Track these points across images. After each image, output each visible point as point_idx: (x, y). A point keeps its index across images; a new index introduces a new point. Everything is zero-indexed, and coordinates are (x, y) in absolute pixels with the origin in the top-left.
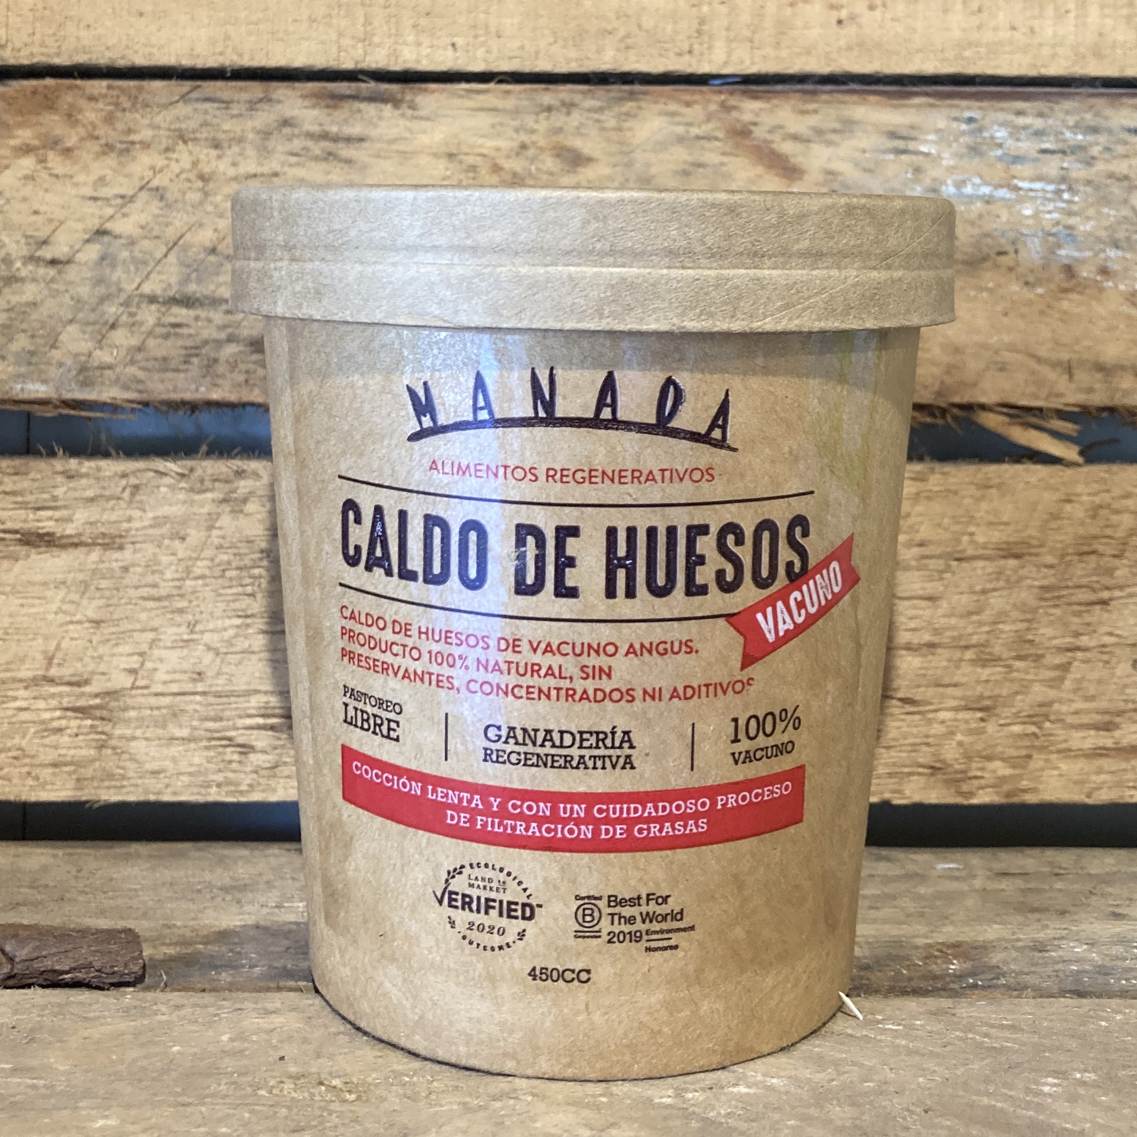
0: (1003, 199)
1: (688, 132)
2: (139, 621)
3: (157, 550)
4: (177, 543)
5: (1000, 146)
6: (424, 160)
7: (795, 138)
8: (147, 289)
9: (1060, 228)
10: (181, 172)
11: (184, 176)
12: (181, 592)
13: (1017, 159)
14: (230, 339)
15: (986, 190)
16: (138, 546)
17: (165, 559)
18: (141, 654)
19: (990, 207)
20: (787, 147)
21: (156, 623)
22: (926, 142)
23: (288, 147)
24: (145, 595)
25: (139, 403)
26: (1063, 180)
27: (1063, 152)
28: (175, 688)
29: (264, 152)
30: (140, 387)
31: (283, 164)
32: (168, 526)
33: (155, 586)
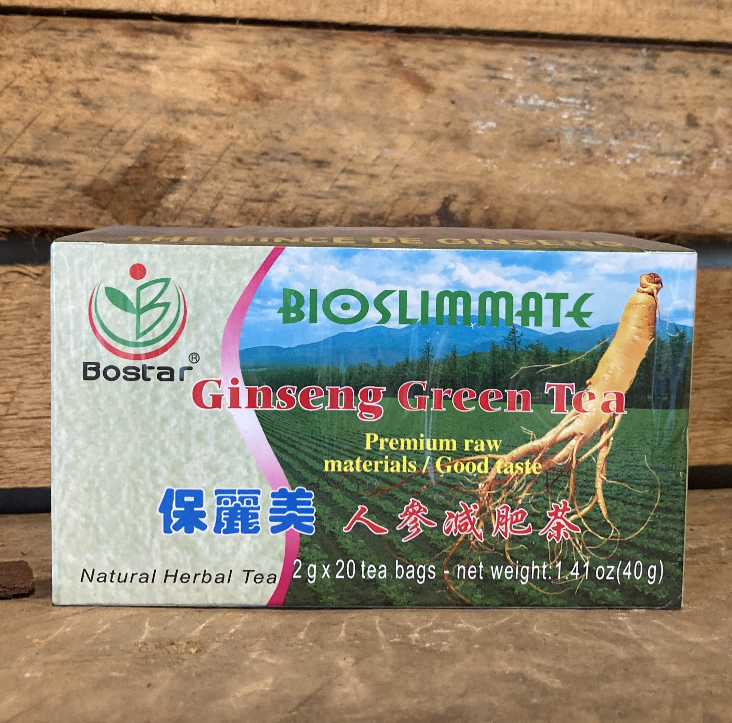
0: (552, 108)
1: (364, 61)
2: (10, 371)
3: (21, 325)
4: (34, 320)
5: (550, 75)
6: (195, 73)
7: (430, 67)
8: (11, 153)
9: (584, 126)
10: (34, 76)
11: (36, 79)
12: (38, 352)
13: (560, 84)
14: (69, 187)
15: (541, 102)
16: (8, 322)
17: (26, 331)
18: (11, 393)
19: (543, 113)
20: (424, 73)
21: (21, 372)
22: (507, 72)
23: (105, 61)
24: (14, 354)
25: (7, 228)
26: (586, 97)
27: (586, 80)
28: (35, 414)
29: (89, 64)
30: (8, 217)
31: (102, 73)
32: (29, 309)
33: (20, 348)
